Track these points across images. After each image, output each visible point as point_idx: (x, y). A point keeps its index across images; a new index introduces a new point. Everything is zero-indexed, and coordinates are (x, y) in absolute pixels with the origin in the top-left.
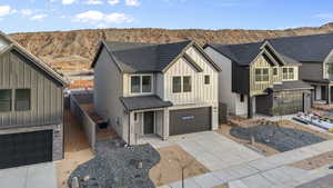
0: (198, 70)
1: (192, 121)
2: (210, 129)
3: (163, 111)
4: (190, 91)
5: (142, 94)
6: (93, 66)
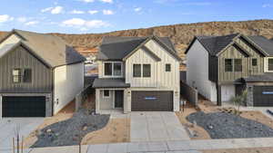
1: (153, 102)
2: (172, 110)
3: (123, 91)
4: (150, 76)
5: (113, 76)
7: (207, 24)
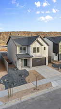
0: (42, 45)
2: (45, 65)
3: (30, 59)
4: (39, 52)
5: (23, 53)
6: (7, 44)
7: (23, 32)
